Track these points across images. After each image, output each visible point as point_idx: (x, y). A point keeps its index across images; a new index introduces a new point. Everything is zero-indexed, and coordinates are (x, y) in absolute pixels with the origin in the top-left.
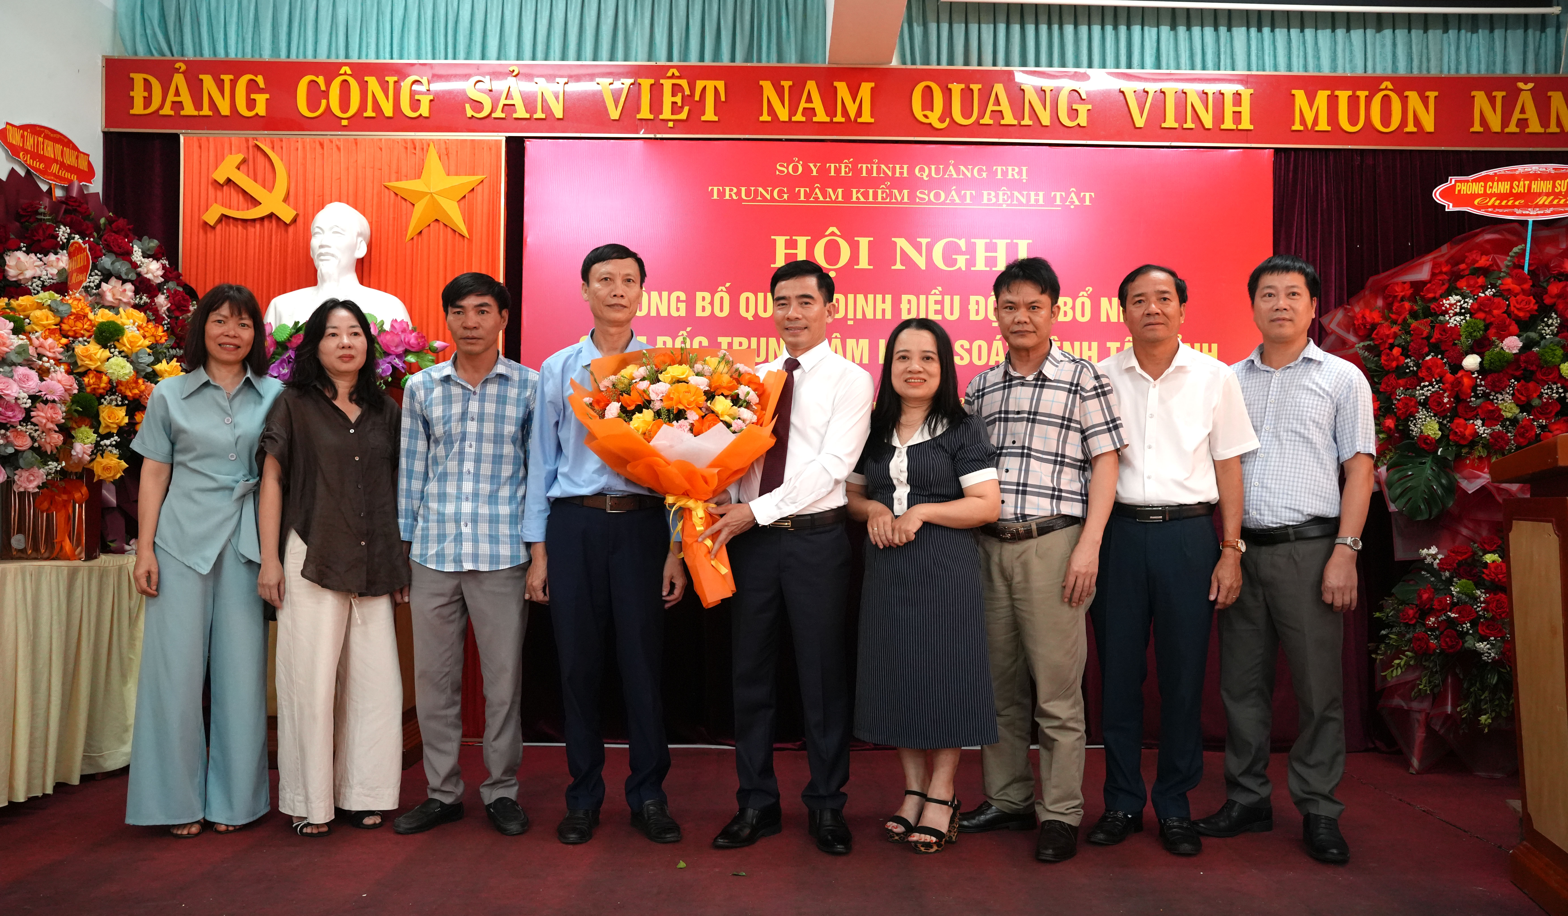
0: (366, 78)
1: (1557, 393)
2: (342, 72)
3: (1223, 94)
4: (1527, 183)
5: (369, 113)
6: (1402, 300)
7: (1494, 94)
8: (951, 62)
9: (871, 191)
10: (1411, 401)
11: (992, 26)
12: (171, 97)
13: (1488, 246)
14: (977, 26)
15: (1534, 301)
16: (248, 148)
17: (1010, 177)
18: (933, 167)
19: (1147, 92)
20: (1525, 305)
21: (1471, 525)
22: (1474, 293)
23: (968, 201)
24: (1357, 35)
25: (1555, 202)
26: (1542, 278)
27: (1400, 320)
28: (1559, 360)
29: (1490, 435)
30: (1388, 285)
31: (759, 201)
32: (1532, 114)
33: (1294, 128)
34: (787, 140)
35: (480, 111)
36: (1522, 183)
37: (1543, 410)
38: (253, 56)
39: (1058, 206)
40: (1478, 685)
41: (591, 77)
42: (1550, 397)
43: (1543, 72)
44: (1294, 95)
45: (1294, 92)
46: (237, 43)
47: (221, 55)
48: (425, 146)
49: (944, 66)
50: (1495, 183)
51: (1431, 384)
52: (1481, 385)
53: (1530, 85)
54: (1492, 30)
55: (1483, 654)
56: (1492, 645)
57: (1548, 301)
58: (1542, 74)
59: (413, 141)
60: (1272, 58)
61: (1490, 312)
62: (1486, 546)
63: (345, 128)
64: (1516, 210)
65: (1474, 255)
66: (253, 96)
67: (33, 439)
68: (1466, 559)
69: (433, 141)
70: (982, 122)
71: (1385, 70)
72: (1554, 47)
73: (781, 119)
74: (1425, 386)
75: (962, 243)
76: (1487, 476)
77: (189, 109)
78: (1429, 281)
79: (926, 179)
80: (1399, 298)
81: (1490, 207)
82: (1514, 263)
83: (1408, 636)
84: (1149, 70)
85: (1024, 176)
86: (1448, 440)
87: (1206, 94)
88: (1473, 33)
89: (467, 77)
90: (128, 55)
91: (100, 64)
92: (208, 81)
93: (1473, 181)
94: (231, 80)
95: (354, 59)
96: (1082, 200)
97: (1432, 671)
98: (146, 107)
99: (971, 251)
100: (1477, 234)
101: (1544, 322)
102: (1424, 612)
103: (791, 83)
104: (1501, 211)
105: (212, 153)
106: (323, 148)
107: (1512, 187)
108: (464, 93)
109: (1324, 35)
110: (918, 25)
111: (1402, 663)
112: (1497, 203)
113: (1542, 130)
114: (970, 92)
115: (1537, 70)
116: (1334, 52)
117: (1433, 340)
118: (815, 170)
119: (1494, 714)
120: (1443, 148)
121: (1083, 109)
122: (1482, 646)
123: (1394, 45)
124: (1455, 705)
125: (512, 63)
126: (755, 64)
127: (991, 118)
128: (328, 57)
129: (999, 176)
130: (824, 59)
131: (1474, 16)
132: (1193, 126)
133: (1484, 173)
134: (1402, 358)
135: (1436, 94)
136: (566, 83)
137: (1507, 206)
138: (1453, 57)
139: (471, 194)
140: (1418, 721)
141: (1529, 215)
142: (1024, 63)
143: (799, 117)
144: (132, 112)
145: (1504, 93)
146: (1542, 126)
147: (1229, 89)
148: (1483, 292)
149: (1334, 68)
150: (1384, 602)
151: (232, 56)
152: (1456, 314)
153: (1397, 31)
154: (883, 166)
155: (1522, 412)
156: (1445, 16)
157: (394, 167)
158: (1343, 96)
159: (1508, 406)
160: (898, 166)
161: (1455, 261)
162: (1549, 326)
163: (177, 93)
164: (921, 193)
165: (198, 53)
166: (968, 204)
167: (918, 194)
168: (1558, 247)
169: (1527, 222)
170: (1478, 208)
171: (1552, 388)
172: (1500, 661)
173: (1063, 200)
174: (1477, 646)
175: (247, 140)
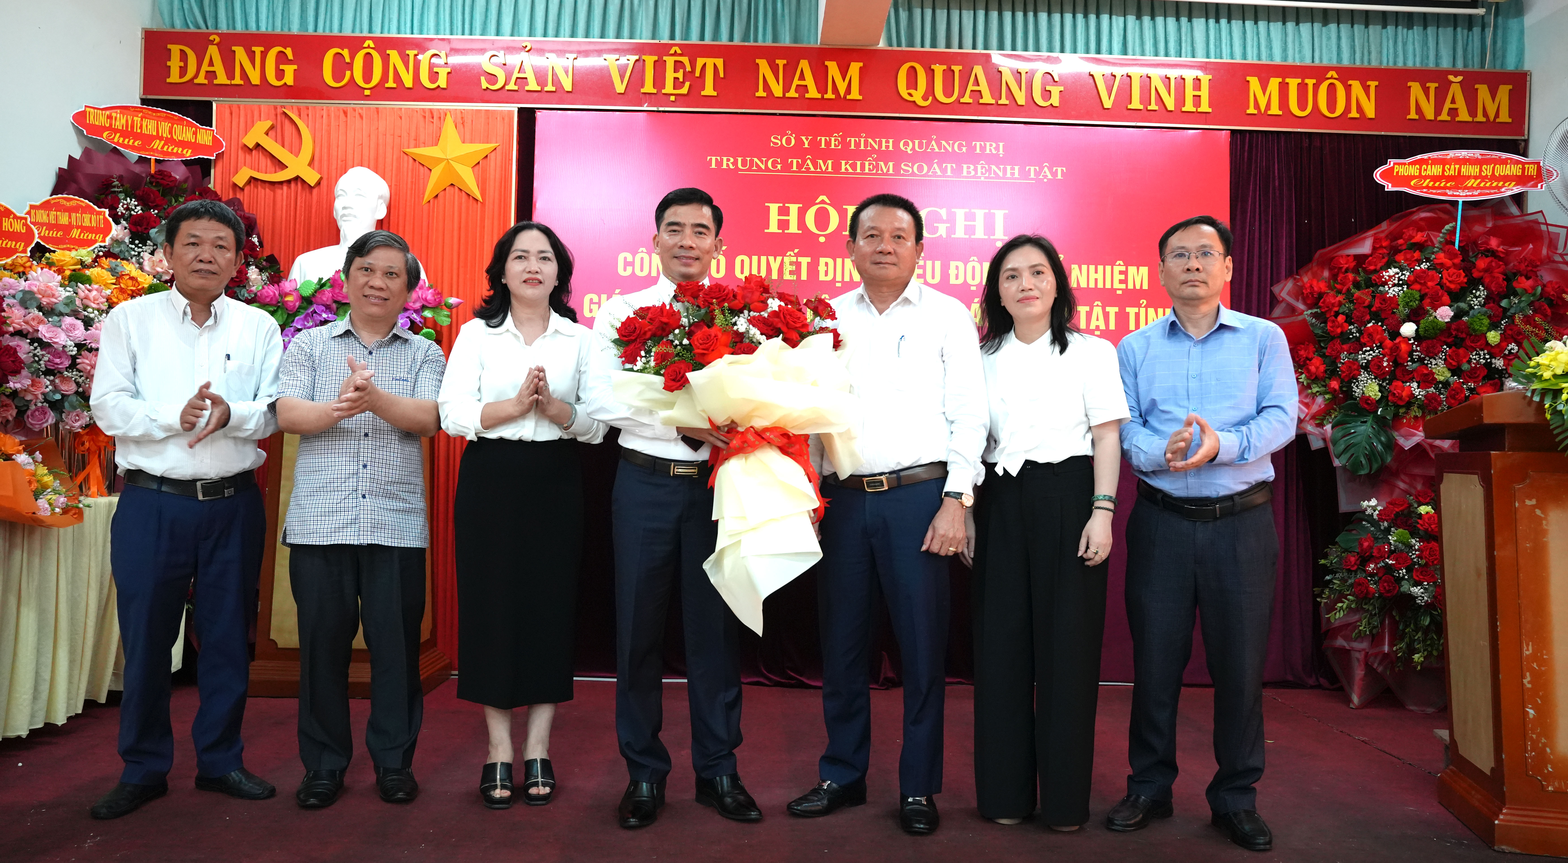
0: (388, 52)
1: (1484, 358)
2: (366, 45)
3: (1184, 79)
4: (1457, 166)
5: (391, 84)
6: (1347, 271)
7: (1428, 85)
8: (934, 44)
9: (859, 163)
10: (1354, 364)
11: (972, 12)
12: (205, 67)
13: (1422, 223)
14: (958, 12)
15: (1463, 274)
16: (276, 115)
17: (988, 151)
18: (917, 142)
19: (1115, 76)
20: (1455, 278)
21: (1406, 479)
22: (1411, 266)
23: (949, 173)
24: (1305, 28)
25: (1482, 185)
26: (1471, 254)
27: (1344, 290)
28: (1485, 328)
29: (1425, 396)
30: (1334, 258)
31: (754, 171)
32: (1461, 104)
33: (1248, 112)
34: (781, 115)
35: (494, 84)
36: (1452, 167)
37: (1472, 375)
38: (282, 30)
39: (1032, 179)
40: (1412, 626)
41: (599, 53)
42: (1478, 362)
43: (1471, 66)
44: (1248, 81)
45: (1248, 78)
46: (268, 18)
47: (253, 28)
48: (442, 116)
49: (927, 48)
50: (1429, 166)
51: (1372, 349)
52: (1416, 351)
53: (1460, 78)
54: (1425, 28)
55: (1417, 597)
56: (1425, 589)
57: (1476, 274)
58: (1470, 69)
59: (431, 111)
60: (1228, 47)
61: (1425, 284)
62: (1420, 498)
63: (367, 98)
64: (1447, 191)
65: (1410, 232)
66: (282, 67)
67: (78, 384)
68: (1402, 511)
69: (450, 111)
70: (962, 100)
71: (1330, 60)
72: (1479, 44)
73: (776, 95)
74: (1366, 351)
75: (943, 212)
76: (1422, 434)
77: (222, 79)
78: (1371, 255)
79: (910, 152)
80: (1343, 270)
81: (1424, 188)
82: (1446, 239)
83: (1350, 581)
84: (1116, 56)
85: (1001, 151)
86: (1388, 401)
87: (1169, 78)
88: (1408, 29)
89: (482, 51)
90: (166, 28)
91: (140, 36)
92: (240, 52)
93: (1410, 164)
94: (262, 52)
95: (377, 34)
96: (1054, 174)
97: (1371, 614)
98: (181, 76)
99: (951, 219)
100: (1413, 213)
101: (1472, 293)
102: (1365, 560)
103: (785, 62)
104: (1434, 191)
105: (242, 119)
106: (346, 116)
107: (1443, 170)
108: (479, 66)
109: (1276, 28)
110: (904, 10)
111: (1345, 606)
112: (1431, 184)
113: (1470, 119)
114: (951, 73)
115: (1465, 66)
116: (1285, 43)
117: (1374, 309)
118: (806, 143)
119: (1426, 653)
120: (1383, 133)
121: (1055, 91)
122: (1416, 590)
123: (1339, 38)
124: (1391, 645)
125: (524, 39)
126: (752, 43)
127: (970, 97)
128: (353, 31)
129: (978, 151)
130: (816, 39)
131: (1410, 14)
132: (1156, 108)
133: (1419, 157)
134: (1345, 325)
135: (1377, 83)
136: (575, 59)
137: (1439, 188)
138: (1391, 51)
139: (485, 160)
140: (1358, 660)
141: (1459, 196)
142: (1001, 47)
143: (792, 94)
144: (168, 80)
145: (1437, 85)
146: (1470, 116)
147: (1190, 75)
148: (1419, 266)
149: (1285, 58)
150: (1328, 550)
151: (263, 29)
152: (1394, 285)
153: (1341, 26)
154: (870, 140)
155: (1453, 375)
156: (1384, 13)
157: (413, 135)
158: (1293, 83)
159: (1440, 370)
160: (884, 141)
161: (1394, 236)
162: (1477, 297)
163: (211, 64)
164: (906, 165)
165: (231, 27)
166: (949, 176)
167: (902, 166)
168: (1484, 225)
169: (1457, 202)
170: (1414, 188)
171: (1479, 355)
172: (1432, 603)
173: (1037, 174)
174: (1412, 589)
175: (276, 108)
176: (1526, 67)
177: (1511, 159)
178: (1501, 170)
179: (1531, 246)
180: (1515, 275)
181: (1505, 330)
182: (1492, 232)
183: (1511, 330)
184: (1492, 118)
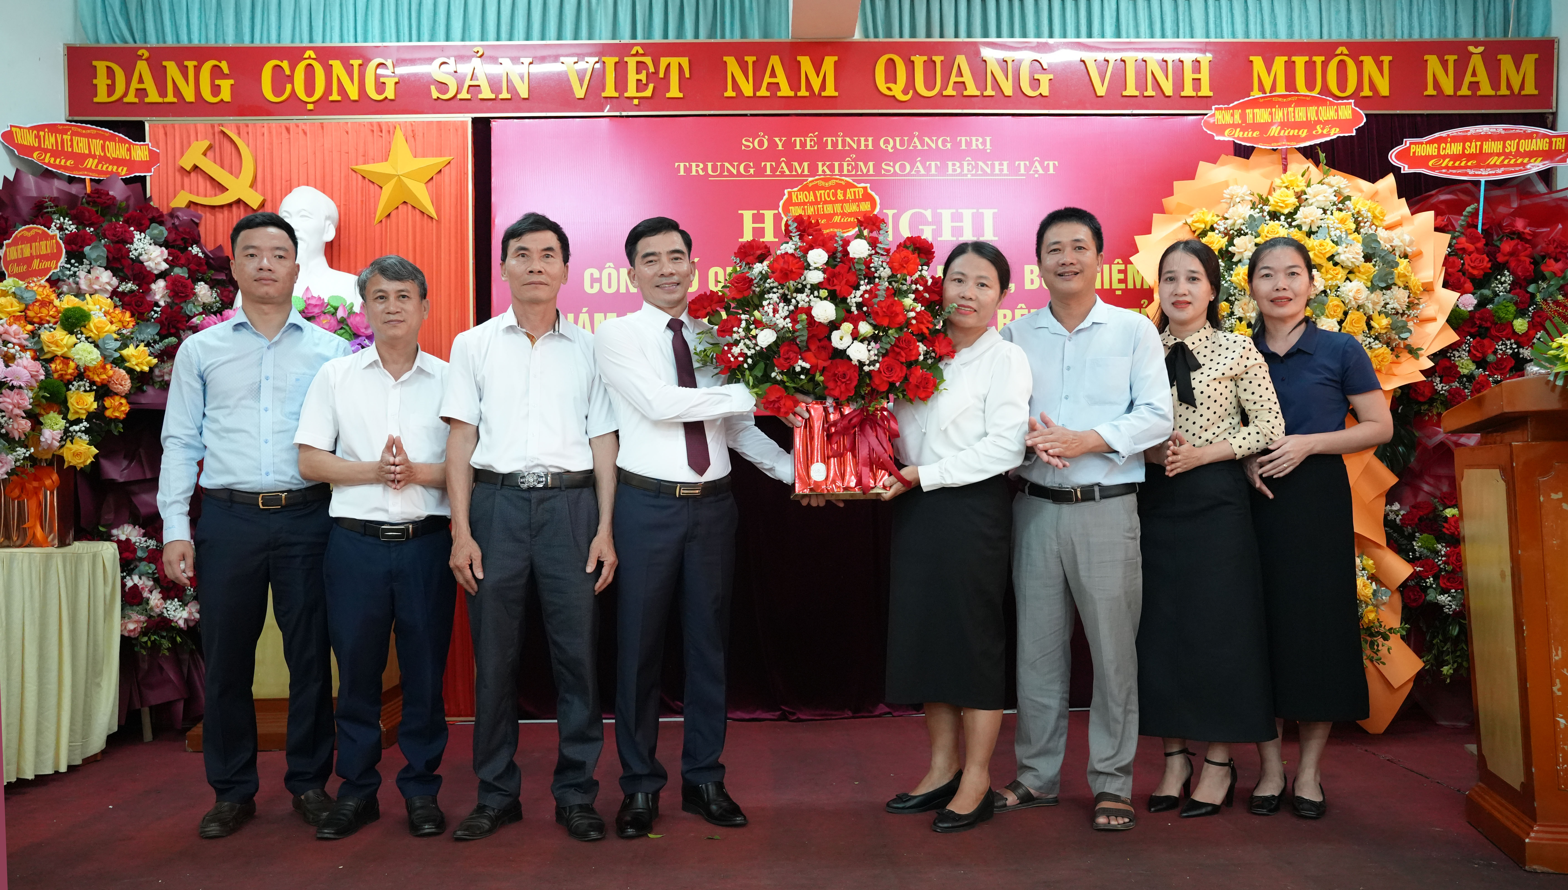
0: (331, 62)
1: (1511, 348)
2: (306, 56)
3: (1182, 62)
4: (1479, 143)
5: (335, 97)
7: (1446, 57)
8: (913, 34)
9: (836, 164)
12: (134, 85)
13: (1442, 207)
15: (1487, 259)
16: (214, 134)
17: (974, 147)
18: (898, 139)
19: (1108, 61)
20: (1479, 263)
21: (1431, 481)
23: (933, 171)
24: (1312, 1)
25: (1506, 162)
26: (1495, 237)
28: (1511, 316)
29: (1448, 391)
31: (726, 176)
32: (1483, 77)
33: (1253, 94)
34: (752, 115)
35: (445, 93)
36: (1473, 144)
37: (1498, 366)
38: (216, 42)
39: (1022, 175)
40: (1440, 637)
41: (556, 58)
42: (1504, 353)
43: (1492, 35)
44: (1252, 62)
45: (1251, 58)
46: (200, 29)
47: (184, 42)
48: (391, 130)
49: (907, 38)
50: (1448, 145)
53: (1481, 49)
55: (1444, 606)
56: (1453, 597)
57: (1501, 259)
58: (1492, 38)
59: (379, 124)
60: (1230, 25)
62: (1445, 500)
63: (311, 112)
64: (1469, 171)
66: (217, 82)
68: (1427, 514)
69: (400, 124)
70: (945, 93)
71: (1340, 35)
72: (1502, 11)
73: (746, 94)
75: (928, 214)
77: (153, 96)
79: (891, 151)
81: (1444, 168)
82: (1467, 222)
84: (1109, 39)
85: (988, 146)
86: (1408, 397)
87: (1166, 61)
89: (430, 60)
90: (90, 43)
91: (62, 52)
92: (171, 68)
93: (1427, 143)
94: (195, 66)
95: (318, 43)
96: (1046, 169)
98: (109, 96)
99: (937, 221)
100: (1432, 196)
101: (1497, 279)
103: (754, 58)
104: (1454, 171)
105: (178, 140)
106: (289, 133)
107: (1464, 148)
108: (429, 75)
109: (1280, 2)
112: (1450, 164)
113: (1493, 93)
114: (933, 64)
115: (1487, 34)
116: (1290, 19)
118: (780, 145)
119: (1455, 665)
120: (1398, 112)
121: (1045, 79)
122: (1443, 599)
123: (1349, 11)
125: (476, 44)
126: (718, 40)
127: (953, 89)
128: (292, 41)
129: (964, 147)
130: (787, 33)
132: (1153, 94)
133: (1437, 135)
135: (1390, 58)
136: (531, 64)
137: (1460, 167)
138: (1406, 22)
139: (439, 176)
141: (1481, 175)
142: (986, 34)
143: (763, 92)
144: (96, 100)
145: (1456, 57)
146: (1493, 89)
147: (1188, 58)
149: (1291, 34)
151: (196, 42)
154: (848, 139)
155: (1478, 368)
157: (361, 150)
158: (1300, 62)
159: (1464, 363)
160: (862, 139)
162: (1502, 283)
163: (141, 80)
164: (886, 165)
165: (161, 39)
166: (933, 175)
167: (883, 166)
168: (1510, 206)
169: (1479, 182)
170: (1433, 169)
171: (1506, 345)
172: (1461, 612)
173: (1027, 169)
174: (1439, 597)
175: (213, 126)
176: (1554, 34)
177: (1537, 133)
178: (1526, 145)
179: (1560, 226)
180: (1543, 257)
181: (1533, 318)
182: (1519, 212)
183: (1539, 317)
184: (1516, 91)
